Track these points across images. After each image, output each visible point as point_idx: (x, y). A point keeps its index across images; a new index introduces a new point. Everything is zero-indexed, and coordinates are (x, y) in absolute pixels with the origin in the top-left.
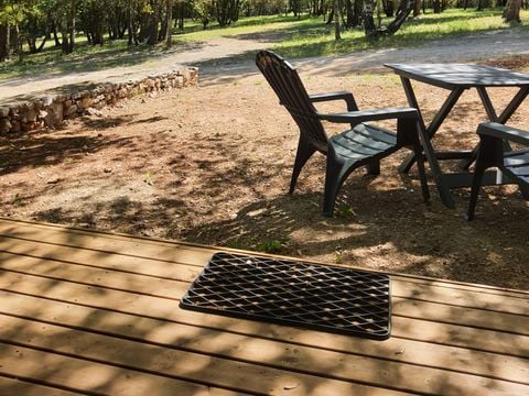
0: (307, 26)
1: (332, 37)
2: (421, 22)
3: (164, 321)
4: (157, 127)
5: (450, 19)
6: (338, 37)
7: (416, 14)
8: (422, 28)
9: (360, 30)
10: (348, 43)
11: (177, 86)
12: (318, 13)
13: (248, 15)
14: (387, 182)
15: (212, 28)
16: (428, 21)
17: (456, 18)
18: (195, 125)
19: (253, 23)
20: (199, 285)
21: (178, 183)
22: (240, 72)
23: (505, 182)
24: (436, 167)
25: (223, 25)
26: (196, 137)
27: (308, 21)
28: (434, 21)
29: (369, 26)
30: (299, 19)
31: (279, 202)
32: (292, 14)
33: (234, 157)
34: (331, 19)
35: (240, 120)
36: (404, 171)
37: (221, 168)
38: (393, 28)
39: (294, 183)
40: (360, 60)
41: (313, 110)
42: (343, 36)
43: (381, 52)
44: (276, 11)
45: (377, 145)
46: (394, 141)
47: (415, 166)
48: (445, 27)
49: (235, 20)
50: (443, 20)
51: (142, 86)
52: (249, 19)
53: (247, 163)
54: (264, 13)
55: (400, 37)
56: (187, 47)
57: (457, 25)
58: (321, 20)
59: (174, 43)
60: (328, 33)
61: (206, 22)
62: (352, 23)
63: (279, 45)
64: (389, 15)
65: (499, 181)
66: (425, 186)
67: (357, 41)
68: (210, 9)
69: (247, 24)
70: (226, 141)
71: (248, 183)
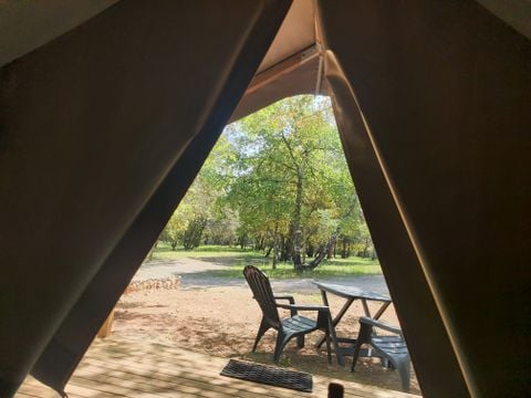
0: (251, 257)
1: (270, 267)
2: (332, 263)
3: (215, 378)
4: (162, 310)
5: (352, 264)
6: (274, 267)
7: (329, 257)
8: (333, 268)
9: (290, 264)
10: (282, 272)
11: (166, 287)
12: (260, 248)
13: (206, 243)
14: (308, 351)
15: (180, 250)
16: (337, 264)
17: (356, 264)
18: (187, 311)
19: (210, 250)
20: (226, 368)
21: (186, 341)
22: (204, 284)
23: (373, 355)
24: (336, 345)
25: (187, 249)
26: (191, 319)
27: (250, 253)
28: (341, 264)
29: (297, 261)
30: (245, 251)
31: (248, 355)
32: (239, 247)
33: (216, 331)
34: (268, 254)
35: (215, 312)
36: (318, 346)
37: (210, 335)
38: (313, 265)
39: (255, 347)
40: (290, 285)
41: (274, 302)
42: (277, 267)
43: (304, 280)
44: (227, 243)
45: (305, 326)
46: (315, 325)
47: (325, 344)
48: (348, 269)
49: (197, 245)
50: (347, 264)
51: (146, 284)
52: (207, 247)
53: (225, 335)
54: (219, 244)
55: (318, 272)
56: (163, 262)
57: (356, 268)
58: (261, 254)
59: (155, 258)
60: (267, 263)
61: (174, 246)
62: (284, 258)
63: (232, 268)
64: (310, 256)
65: (369, 354)
66: (329, 355)
67: (288, 271)
68: (180, 236)
69: (205, 250)
70: (210, 322)
71: (228, 344)
